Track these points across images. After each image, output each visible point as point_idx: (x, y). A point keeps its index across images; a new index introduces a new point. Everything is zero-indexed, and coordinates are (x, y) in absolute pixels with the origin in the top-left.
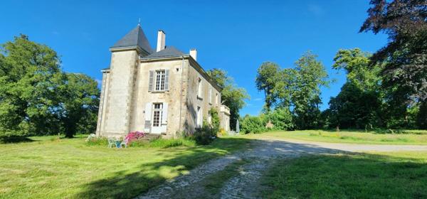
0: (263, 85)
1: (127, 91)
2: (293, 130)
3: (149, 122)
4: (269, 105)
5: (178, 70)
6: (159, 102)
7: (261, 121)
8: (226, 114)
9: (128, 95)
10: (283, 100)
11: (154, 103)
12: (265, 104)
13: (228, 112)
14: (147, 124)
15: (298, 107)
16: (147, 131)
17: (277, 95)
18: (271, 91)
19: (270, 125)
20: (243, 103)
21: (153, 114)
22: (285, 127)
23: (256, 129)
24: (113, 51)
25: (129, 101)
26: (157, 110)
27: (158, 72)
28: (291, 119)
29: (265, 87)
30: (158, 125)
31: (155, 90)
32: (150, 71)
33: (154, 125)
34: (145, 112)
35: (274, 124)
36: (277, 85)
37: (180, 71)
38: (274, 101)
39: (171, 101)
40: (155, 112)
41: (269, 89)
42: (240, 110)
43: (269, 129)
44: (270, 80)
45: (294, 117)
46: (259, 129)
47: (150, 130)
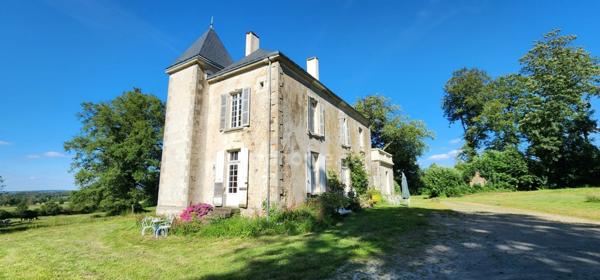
0: (458, 111)
1: (186, 134)
2: (534, 189)
3: (220, 184)
4: (473, 144)
5: (262, 84)
6: (236, 147)
7: (460, 174)
8: (383, 164)
9: (188, 140)
10: (502, 134)
11: (228, 151)
12: (465, 143)
13: (390, 161)
14: (219, 189)
15: (537, 142)
16: (218, 201)
17: (490, 126)
18: (474, 119)
19: (477, 180)
20: (421, 145)
21: (229, 170)
22: (513, 183)
23: (449, 188)
24: (171, 73)
25: (189, 151)
26: (233, 163)
27: (234, 95)
28: (525, 168)
29: (461, 114)
30: (235, 191)
31: (230, 127)
32: (222, 96)
33: (231, 191)
34: (215, 168)
35: (487, 177)
36: (487, 107)
37: (266, 85)
38: (483, 137)
39: (253, 144)
40: (232, 167)
41: (470, 116)
42: (417, 157)
43: (477, 187)
44: (470, 100)
45: (531, 164)
46: (458, 188)
47: (224, 200)
